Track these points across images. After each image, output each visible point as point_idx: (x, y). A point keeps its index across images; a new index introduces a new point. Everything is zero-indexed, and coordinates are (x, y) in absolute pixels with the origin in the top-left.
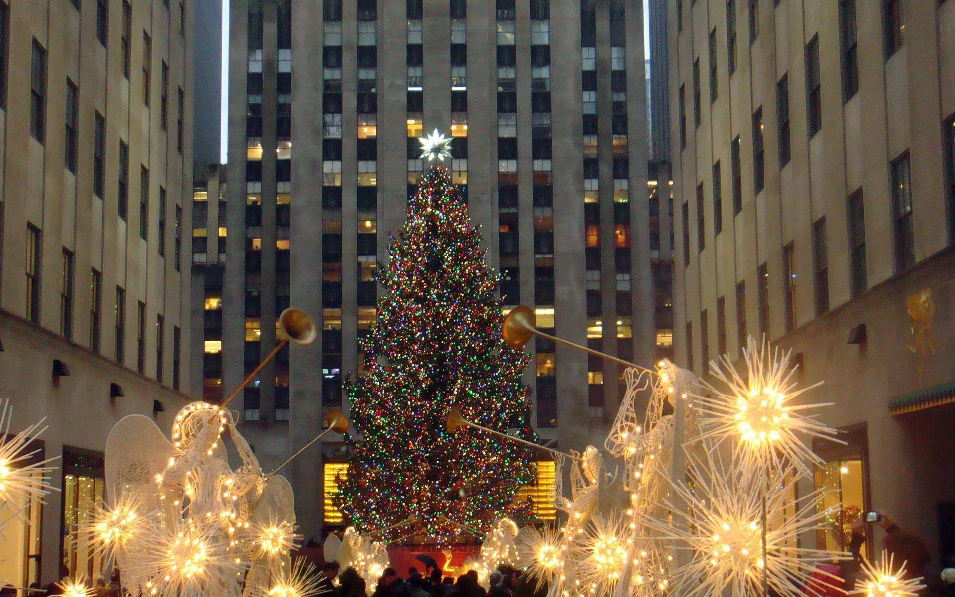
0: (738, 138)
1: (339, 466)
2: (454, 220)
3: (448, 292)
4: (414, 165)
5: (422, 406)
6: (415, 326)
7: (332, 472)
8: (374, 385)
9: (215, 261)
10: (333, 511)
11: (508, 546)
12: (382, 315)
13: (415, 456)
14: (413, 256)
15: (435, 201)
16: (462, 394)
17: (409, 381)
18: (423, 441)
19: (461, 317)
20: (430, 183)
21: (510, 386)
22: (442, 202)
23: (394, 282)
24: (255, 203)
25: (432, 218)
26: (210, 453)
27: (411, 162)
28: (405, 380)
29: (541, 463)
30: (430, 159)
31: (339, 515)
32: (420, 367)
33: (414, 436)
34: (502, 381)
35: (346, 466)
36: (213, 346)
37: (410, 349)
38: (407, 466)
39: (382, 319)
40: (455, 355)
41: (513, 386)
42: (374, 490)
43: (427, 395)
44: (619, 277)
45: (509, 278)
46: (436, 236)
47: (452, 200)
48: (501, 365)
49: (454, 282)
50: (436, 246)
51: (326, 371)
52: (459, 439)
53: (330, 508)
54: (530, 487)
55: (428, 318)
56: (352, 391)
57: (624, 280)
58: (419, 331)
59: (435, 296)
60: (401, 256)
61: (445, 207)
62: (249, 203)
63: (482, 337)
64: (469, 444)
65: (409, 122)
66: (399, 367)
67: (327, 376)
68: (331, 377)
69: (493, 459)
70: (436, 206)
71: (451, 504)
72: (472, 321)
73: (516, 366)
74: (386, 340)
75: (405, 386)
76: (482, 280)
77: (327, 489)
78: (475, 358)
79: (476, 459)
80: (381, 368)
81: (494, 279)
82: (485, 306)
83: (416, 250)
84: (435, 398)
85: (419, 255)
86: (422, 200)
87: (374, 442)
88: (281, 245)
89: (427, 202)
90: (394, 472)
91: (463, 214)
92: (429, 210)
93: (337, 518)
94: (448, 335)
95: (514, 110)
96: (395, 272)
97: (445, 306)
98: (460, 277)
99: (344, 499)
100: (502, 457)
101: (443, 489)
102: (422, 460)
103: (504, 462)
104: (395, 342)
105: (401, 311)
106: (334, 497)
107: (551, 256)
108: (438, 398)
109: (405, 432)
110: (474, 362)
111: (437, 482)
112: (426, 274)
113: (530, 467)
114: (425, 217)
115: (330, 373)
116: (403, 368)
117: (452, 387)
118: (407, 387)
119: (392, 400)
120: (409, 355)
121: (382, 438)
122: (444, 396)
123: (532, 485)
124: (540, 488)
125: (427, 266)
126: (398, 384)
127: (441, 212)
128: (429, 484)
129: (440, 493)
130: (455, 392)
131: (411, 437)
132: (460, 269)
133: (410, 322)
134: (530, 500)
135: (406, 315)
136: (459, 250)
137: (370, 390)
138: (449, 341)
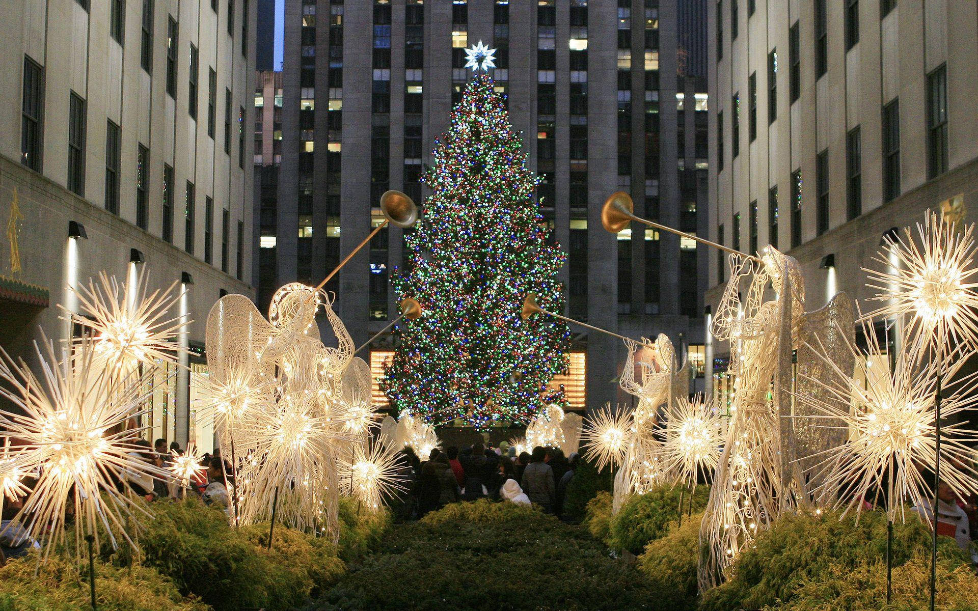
0: (774, 51)
1: (385, 354)
2: (496, 125)
3: (490, 194)
4: (458, 74)
5: (464, 300)
6: (459, 225)
7: (378, 360)
8: (420, 280)
9: (270, 162)
10: (379, 396)
11: (554, 430)
12: (427, 214)
13: (456, 346)
14: (457, 159)
15: (479, 108)
16: (502, 289)
17: (451, 277)
18: (465, 332)
19: (501, 218)
20: (475, 91)
21: (545, 283)
22: (486, 109)
23: (439, 184)
24: (308, 108)
25: (475, 125)
26: (306, 332)
27: (456, 71)
28: (448, 276)
29: (572, 354)
30: (474, 69)
31: (385, 399)
32: (463, 263)
33: (456, 327)
34: (539, 278)
35: (391, 354)
36: (268, 242)
37: (454, 247)
38: (449, 355)
39: (427, 218)
40: (496, 253)
41: (549, 283)
42: (418, 377)
43: (469, 290)
44: (648, 182)
45: (545, 182)
46: (479, 140)
47: (495, 107)
48: (538, 263)
49: (495, 184)
50: (478, 150)
51: (373, 266)
52: (498, 331)
53: (376, 393)
54: (562, 377)
55: (470, 218)
56: (399, 285)
57: (652, 186)
58: (462, 230)
59: (477, 197)
60: (447, 159)
61: (488, 114)
62: (303, 108)
63: (521, 236)
64: (507, 335)
65: (454, 33)
66: (442, 263)
67: (374, 271)
68: (378, 271)
69: (529, 350)
70: (480, 113)
71: (489, 391)
72: (511, 221)
73: (551, 264)
74: (430, 237)
75: (448, 281)
76: (522, 182)
77: (373, 376)
78: (513, 256)
79: (512, 350)
80: (425, 264)
81: (532, 182)
82: (523, 207)
83: (460, 153)
84: (476, 293)
85: (463, 158)
86: (466, 107)
87: (418, 332)
88: (333, 147)
89: (471, 109)
90: (437, 360)
91: (505, 120)
92: (473, 116)
93: (382, 402)
94: (488, 234)
95: (553, 23)
96: (440, 174)
97: (486, 207)
98: (502, 179)
99: (390, 385)
100: (538, 348)
101: (482, 377)
102: (463, 350)
103: (539, 353)
104: (439, 240)
105: (445, 210)
106: (381, 382)
107: (585, 162)
108: (479, 293)
109: (448, 323)
110: (513, 260)
111: (477, 370)
112: (469, 176)
113: (563, 359)
114: (469, 123)
115: (377, 268)
116: (447, 264)
117: (491, 283)
118: (450, 282)
119: (436, 294)
120: (452, 251)
121: (426, 329)
122: (484, 290)
123: (564, 374)
124: (571, 377)
125: (471, 169)
126: (442, 280)
127: (484, 118)
128: (470, 372)
129: (479, 380)
130: (495, 288)
131: (453, 329)
132: (501, 172)
133: (454, 221)
134: (562, 389)
135: (450, 216)
136: (500, 154)
137: (415, 284)
138: (490, 240)
